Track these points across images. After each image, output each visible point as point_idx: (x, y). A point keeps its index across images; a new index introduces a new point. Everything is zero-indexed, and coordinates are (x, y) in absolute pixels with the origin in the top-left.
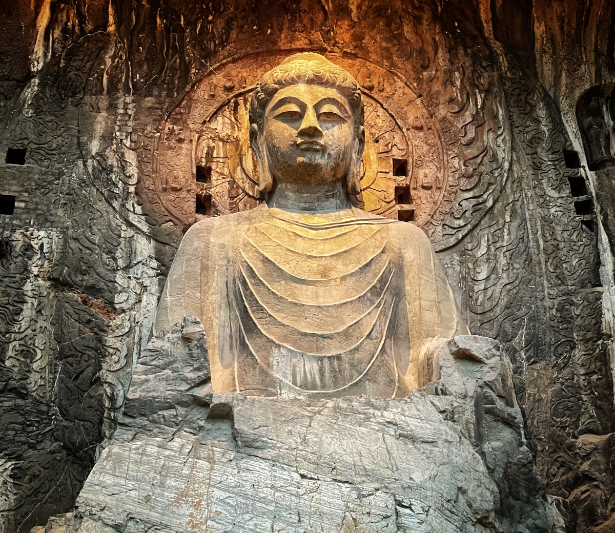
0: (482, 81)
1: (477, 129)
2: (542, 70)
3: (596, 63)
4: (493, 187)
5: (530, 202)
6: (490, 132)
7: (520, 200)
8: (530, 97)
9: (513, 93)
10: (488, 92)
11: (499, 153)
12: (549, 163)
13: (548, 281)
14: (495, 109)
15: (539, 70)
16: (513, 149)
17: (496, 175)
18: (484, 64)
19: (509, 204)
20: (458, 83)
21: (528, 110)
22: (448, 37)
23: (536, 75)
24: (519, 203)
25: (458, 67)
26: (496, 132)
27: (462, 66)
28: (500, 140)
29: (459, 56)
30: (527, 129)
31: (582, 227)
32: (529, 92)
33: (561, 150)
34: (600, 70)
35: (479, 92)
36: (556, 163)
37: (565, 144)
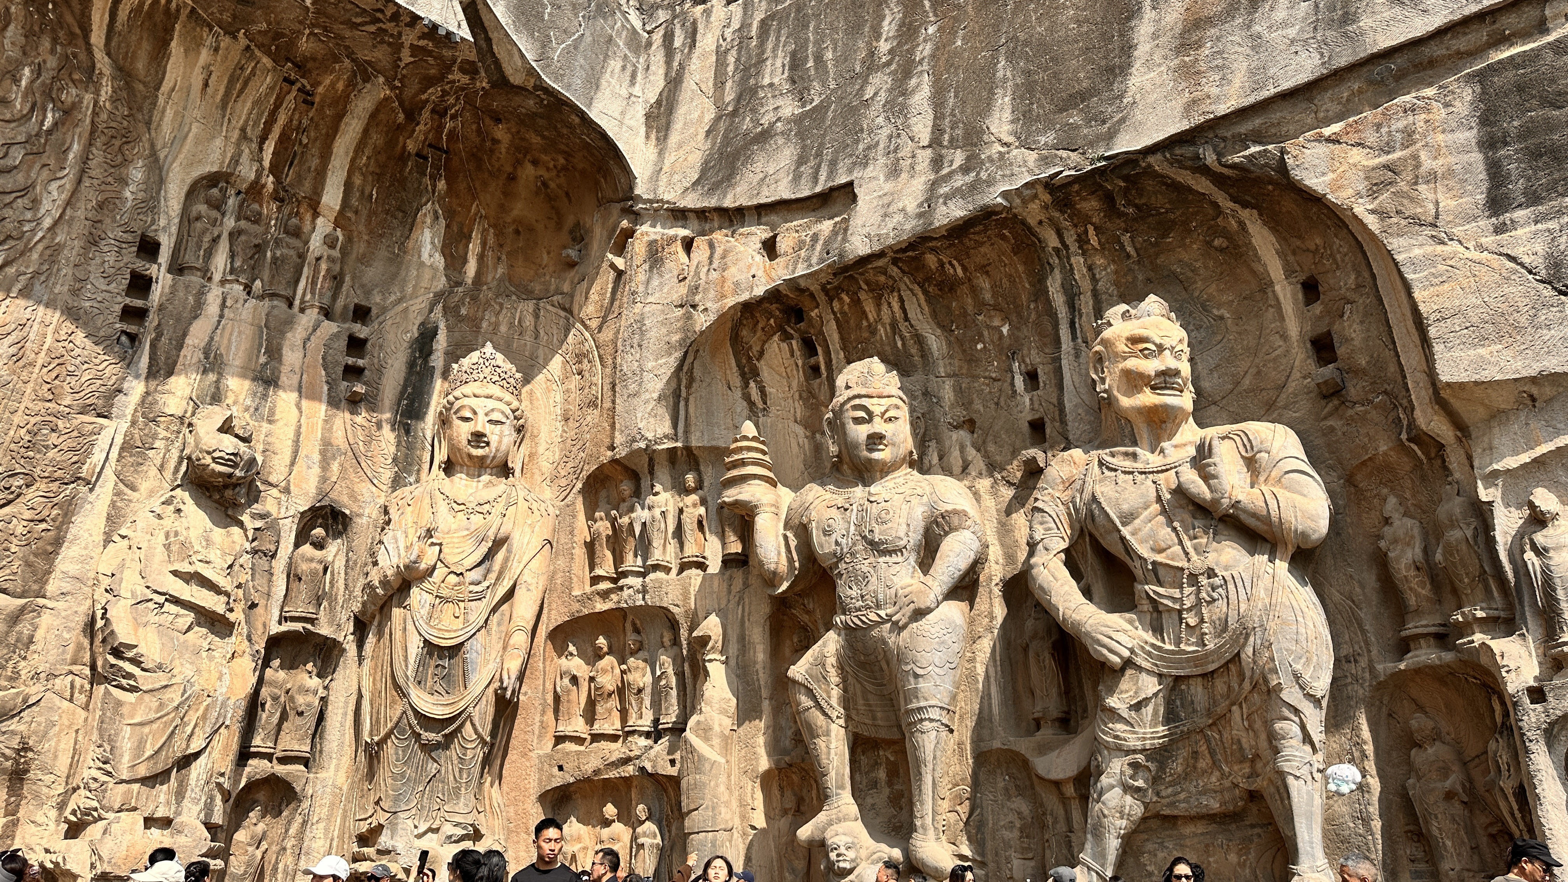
0: (64, 97)
1: (27, 157)
2: (161, 120)
3: (238, 144)
4: (12, 243)
5: (60, 282)
6: (46, 168)
7: (46, 275)
8: (126, 147)
9: (106, 131)
10: (68, 113)
11: (45, 202)
12: (113, 242)
13: (35, 391)
14: (69, 141)
15: (156, 118)
16: (68, 203)
17: (25, 229)
18: (76, 76)
19: (25, 274)
20: (23, 83)
21: (118, 162)
22: (32, 16)
23: (148, 123)
24: (43, 278)
25: (33, 62)
26: (55, 173)
27: (39, 64)
28: (54, 186)
29: (41, 49)
30: (103, 187)
31: (118, 339)
32: (127, 138)
33: (139, 232)
34: (240, 155)
35: (53, 109)
36: (124, 246)
37: (150, 226)
